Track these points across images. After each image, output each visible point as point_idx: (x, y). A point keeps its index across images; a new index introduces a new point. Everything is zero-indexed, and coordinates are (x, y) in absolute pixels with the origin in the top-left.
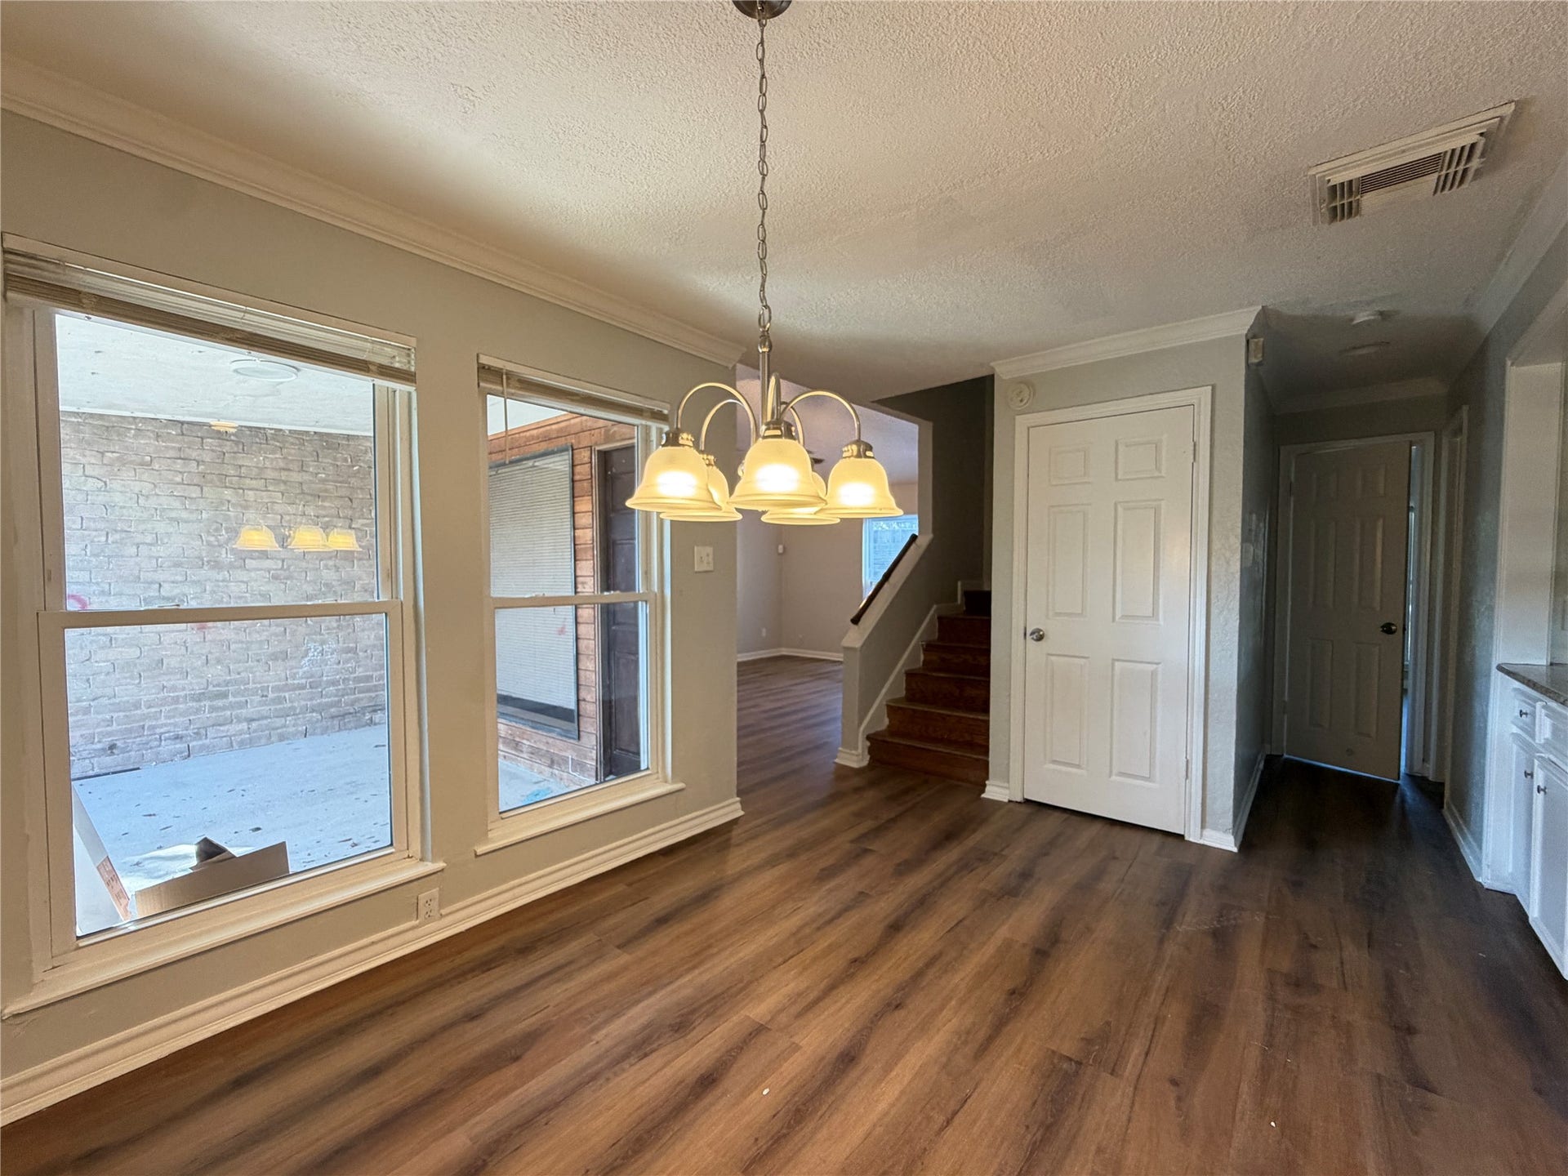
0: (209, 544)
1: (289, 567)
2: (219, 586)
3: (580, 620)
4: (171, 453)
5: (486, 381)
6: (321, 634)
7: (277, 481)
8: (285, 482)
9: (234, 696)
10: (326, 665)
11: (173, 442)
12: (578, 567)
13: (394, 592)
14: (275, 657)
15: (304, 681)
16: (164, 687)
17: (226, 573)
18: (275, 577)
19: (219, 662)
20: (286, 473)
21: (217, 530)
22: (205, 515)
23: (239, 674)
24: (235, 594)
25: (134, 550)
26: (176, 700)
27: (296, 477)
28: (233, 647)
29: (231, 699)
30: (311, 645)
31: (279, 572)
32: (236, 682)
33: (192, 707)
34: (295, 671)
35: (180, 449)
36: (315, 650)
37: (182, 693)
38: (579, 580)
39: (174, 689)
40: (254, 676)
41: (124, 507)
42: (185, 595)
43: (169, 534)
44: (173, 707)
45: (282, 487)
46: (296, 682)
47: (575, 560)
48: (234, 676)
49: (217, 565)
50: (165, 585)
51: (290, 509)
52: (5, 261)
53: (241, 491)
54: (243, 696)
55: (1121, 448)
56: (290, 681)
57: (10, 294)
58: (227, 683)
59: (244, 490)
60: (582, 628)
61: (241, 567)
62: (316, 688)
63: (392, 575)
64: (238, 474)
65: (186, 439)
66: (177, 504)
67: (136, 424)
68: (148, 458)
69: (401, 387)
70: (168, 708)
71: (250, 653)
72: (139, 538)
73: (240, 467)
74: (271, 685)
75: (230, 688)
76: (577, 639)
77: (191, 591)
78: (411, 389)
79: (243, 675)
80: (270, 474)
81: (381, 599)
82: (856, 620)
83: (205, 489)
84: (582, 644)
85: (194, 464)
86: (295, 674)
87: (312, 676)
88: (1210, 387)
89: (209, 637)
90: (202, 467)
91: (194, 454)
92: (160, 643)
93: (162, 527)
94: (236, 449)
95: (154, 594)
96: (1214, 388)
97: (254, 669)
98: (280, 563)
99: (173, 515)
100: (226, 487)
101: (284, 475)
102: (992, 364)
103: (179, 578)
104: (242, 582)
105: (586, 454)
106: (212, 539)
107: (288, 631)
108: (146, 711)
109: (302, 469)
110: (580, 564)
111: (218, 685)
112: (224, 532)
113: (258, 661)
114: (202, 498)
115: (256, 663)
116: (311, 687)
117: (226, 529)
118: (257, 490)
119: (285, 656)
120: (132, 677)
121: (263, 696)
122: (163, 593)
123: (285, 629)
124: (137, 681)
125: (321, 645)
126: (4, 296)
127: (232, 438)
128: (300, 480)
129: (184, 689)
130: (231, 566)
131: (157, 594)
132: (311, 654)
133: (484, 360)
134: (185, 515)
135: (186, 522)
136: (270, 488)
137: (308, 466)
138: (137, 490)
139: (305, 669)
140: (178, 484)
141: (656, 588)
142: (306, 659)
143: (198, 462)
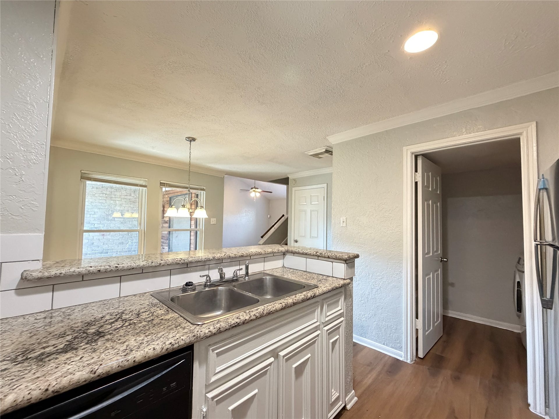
0: (107, 214)
1: (125, 220)
2: (108, 225)
3: (191, 235)
4: (100, 192)
5: (162, 186)
6: (132, 238)
7: (124, 199)
8: (126, 199)
9: (110, 253)
10: (133, 246)
11: (100, 189)
12: (191, 222)
13: (141, 228)
14: (120, 243)
15: (127, 250)
16: (93, 250)
17: (110, 222)
18: (122, 223)
19: (106, 244)
20: (126, 196)
21: (109, 211)
22: (106, 207)
23: (111, 247)
24: (112, 227)
25: (89, 216)
26: (95, 253)
27: (129, 197)
28: (110, 240)
29: (109, 254)
30: (130, 241)
31: (123, 222)
32: (110, 249)
33: (99, 255)
34: (125, 247)
35: (102, 191)
36: (130, 242)
37: (97, 252)
38: (191, 225)
39: (95, 250)
40: (115, 248)
41: (88, 205)
42: (100, 227)
43: (97, 212)
44: (95, 255)
45: (125, 200)
46: (125, 250)
47: (191, 220)
48: (110, 248)
49: (108, 220)
50: (96, 225)
51: (127, 205)
52: (81, 174)
53: (115, 201)
54: (112, 253)
55: (312, 196)
56: (123, 250)
57: (82, 180)
58: (108, 250)
59: (116, 201)
60: (191, 237)
61: (114, 220)
62: (130, 252)
63: (140, 224)
64: (114, 197)
65: (103, 189)
66: (100, 204)
67: (92, 185)
68: (94, 194)
69: (145, 189)
70: (94, 255)
71: (114, 242)
72: (91, 213)
73: (115, 195)
74: (119, 251)
75: (109, 251)
76: (190, 240)
77: (101, 226)
78: (146, 188)
79: (112, 248)
80: (123, 197)
81: (138, 229)
82: (262, 237)
83: (107, 201)
84: (191, 241)
85: (105, 195)
86: (125, 248)
87: (129, 249)
88: (326, 184)
89: (105, 238)
90: (106, 195)
91: (105, 192)
92: (93, 239)
93: (96, 210)
94: (115, 191)
95: (93, 226)
96: (327, 184)
97: (115, 246)
98: (123, 219)
99: (99, 207)
100: (112, 200)
101: (126, 197)
102: (288, 175)
103: (99, 223)
104: (114, 224)
105: (194, 195)
106: (107, 213)
107: (124, 237)
108: (88, 256)
109: (130, 195)
110: (192, 221)
111: (106, 250)
112: (110, 211)
113: (116, 244)
114: (106, 203)
115: (115, 245)
116: (128, 252)
117: (111, 211)
118: (119, 201)
119: (123, 243)
120: (86, 247)
121: (116, 253)
122: (95, 226)
123: (123, 236)
124: (87, 248)
125: (132, 241)
126: (81, 180)
127: (114, 188)
128: (130, 198)
129: (98, 251)
130: (111, 220)
131: (94, 226)
132: (129, 243)
133: (161, 182)
134: (101, 207)
135: (102, 209)
136: (122, 200)
137: (132, 195)
138: (91, 201)
139: (127, 247)
140: (101, 200)
141: (201, 228)
142: (128, 244)
143: (106, 194)
